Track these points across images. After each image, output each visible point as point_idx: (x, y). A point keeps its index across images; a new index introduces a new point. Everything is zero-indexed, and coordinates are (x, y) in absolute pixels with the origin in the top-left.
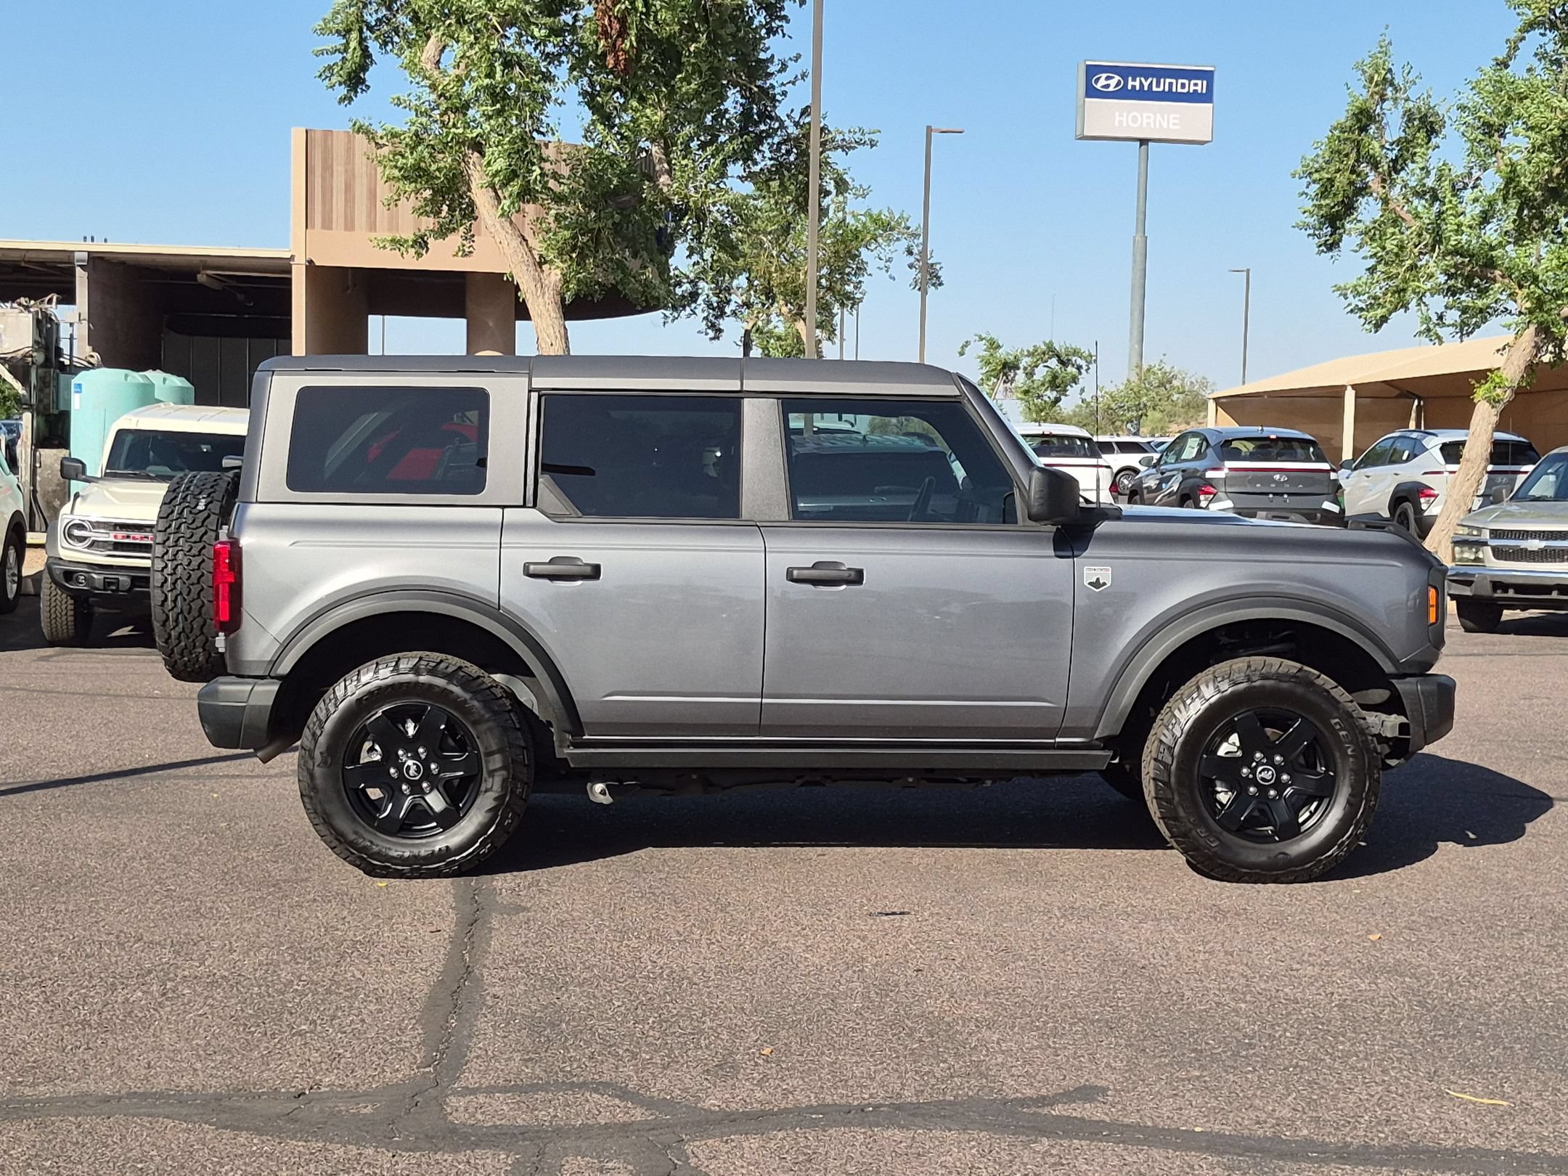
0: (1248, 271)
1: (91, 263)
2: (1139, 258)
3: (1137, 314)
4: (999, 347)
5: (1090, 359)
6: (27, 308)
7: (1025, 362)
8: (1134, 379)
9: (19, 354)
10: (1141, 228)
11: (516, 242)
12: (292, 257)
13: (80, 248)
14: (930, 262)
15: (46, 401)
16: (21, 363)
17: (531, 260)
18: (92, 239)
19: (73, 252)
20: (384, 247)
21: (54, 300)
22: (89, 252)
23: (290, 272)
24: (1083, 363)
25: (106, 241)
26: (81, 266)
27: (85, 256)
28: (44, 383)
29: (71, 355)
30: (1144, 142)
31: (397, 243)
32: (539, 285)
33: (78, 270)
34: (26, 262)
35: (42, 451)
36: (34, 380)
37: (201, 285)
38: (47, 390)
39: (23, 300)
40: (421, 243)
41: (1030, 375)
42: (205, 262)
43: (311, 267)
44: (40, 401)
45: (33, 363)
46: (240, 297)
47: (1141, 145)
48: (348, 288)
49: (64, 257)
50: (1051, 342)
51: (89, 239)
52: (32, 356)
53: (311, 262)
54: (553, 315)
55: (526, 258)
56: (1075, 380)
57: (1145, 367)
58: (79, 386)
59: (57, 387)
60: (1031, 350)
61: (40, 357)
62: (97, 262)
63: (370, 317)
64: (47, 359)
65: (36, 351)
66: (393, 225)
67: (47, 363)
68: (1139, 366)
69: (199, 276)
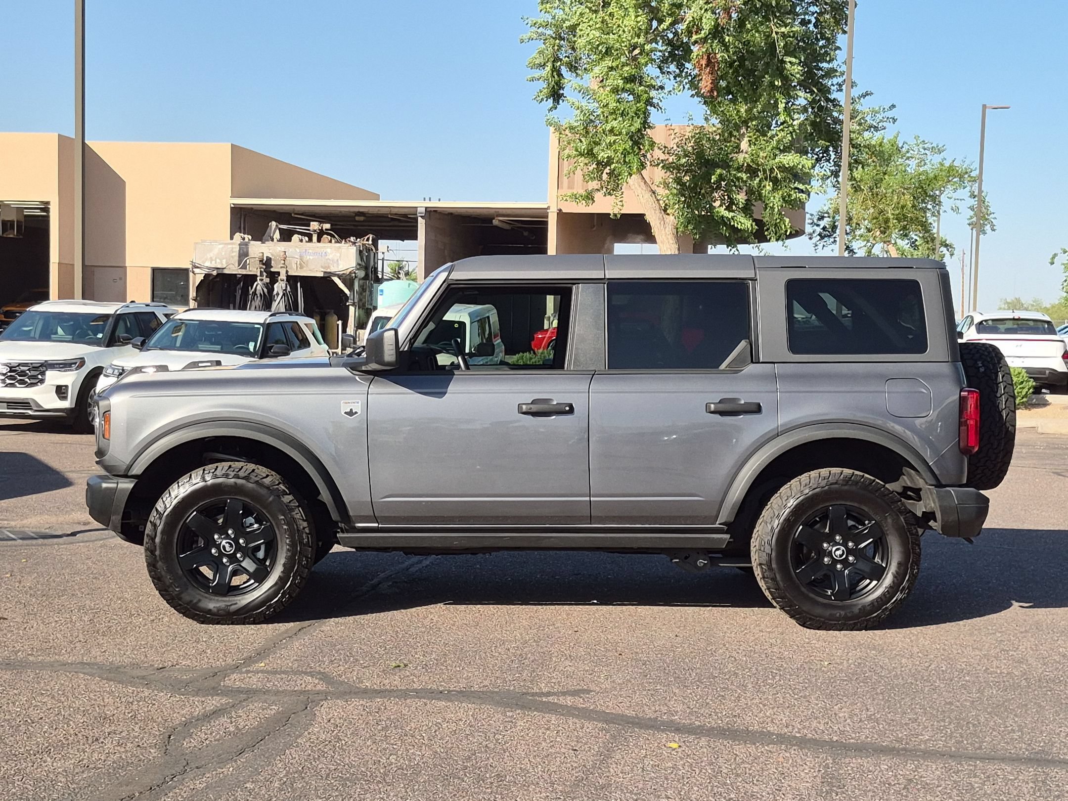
1: (428, 214)
6: (354, 243)
9: (348, 272)
11: (648, 195)
12: (548, 208)
13: (421, 205)
15: (364, 300)
16: (348, 277)
17: (657, 207)
18: (430, 200)
19: (417, 207)
20: (566, 200)
21: (371, 239)
22: (426, 208)
23: (547, 217)
25: (439, 200)
26: (421, 216)
27: (423, 210)
28: (363, 289)
29: (383, 271)
31: (575, 197)
32: (662, 223)
33: (420, 219)
34: (391, 214)
35: (359, 330)
36: (356, 287)
37: (496, 227)
38: (364, 294)
39: (352, 239)
40: (589, 197)
42: (499, 213)
43: (560, 213)
44: (360, 300)
45: (356, 277)
46: (526, 234)
48: (594, 226)
49: (412, 211)
51: (427, 199)
52: (355, 273)
53: (560, 210)
54: (671, 242)
55: (654, 205)
58: (382, 291)
59: (371, 292)
61: (361, 274)
62: (432, 214)
63: (615, 245)
64: (367, 275)
65: (358, 269)
66: (570, 187)
67: (366, 277)
69: (494, 221)
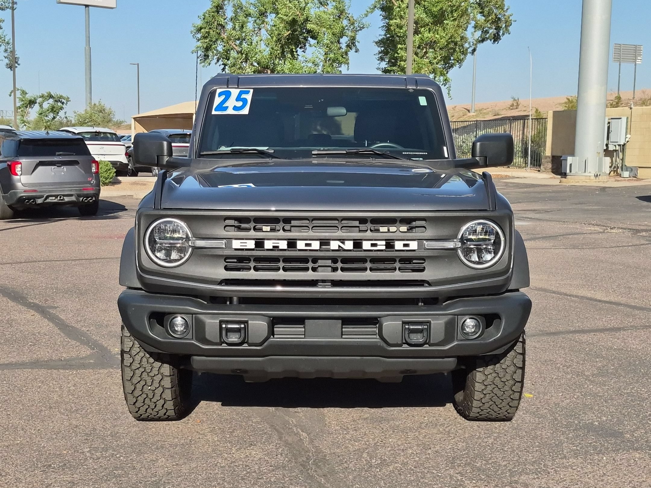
0: (138, 64)
2: (88, 57)
3: (88, 81)
4: (26, 93)
5: (68, 100)
7: (39, 100)
8: (89, 109)
10: (88, 43)
14: (16, 56)
24: (65, 101)
30: (87, 6)
41: (41, 106)
47: (86, 7)
50: (50, 93)
56: (61, 108)
57: (93, 104)
60: (41, 95)
68: (90, 103)
